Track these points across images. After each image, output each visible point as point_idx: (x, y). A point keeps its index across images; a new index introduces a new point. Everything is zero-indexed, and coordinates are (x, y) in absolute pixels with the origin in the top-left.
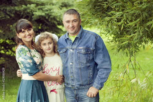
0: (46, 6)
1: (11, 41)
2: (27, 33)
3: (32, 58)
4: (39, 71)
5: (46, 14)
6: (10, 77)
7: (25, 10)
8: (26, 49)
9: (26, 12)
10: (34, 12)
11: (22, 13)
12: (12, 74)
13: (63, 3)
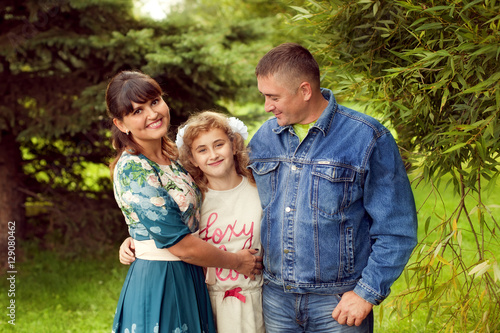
0: (184, 36)
1: (68, 143)
2: (150, 112)
3: (163, 192)
4: (189, 232)
5: (184, 59)
6: (67, 255)
7: (121, 45)
8: (145, 164)
9: (123, 52)
10: (147, 52)
11: (111, 57)
12: (72, 245)
13: (233, 29)
